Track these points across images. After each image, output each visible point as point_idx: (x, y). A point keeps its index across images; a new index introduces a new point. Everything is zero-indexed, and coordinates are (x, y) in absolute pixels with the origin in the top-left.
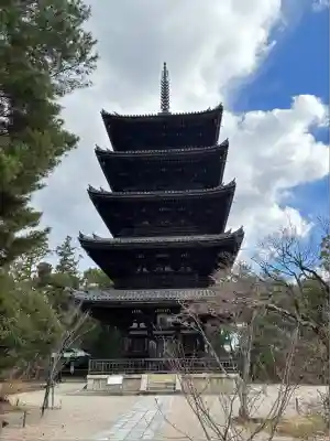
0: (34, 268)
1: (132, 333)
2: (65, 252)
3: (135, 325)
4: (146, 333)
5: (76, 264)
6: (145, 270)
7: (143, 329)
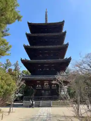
0: (7, 70)
1: (37, 88)
2: (16, 65)
3: (38, 86)
4: (41, 88)
5: (19, 69)
6: (40, 69)
7: (40, 87)
